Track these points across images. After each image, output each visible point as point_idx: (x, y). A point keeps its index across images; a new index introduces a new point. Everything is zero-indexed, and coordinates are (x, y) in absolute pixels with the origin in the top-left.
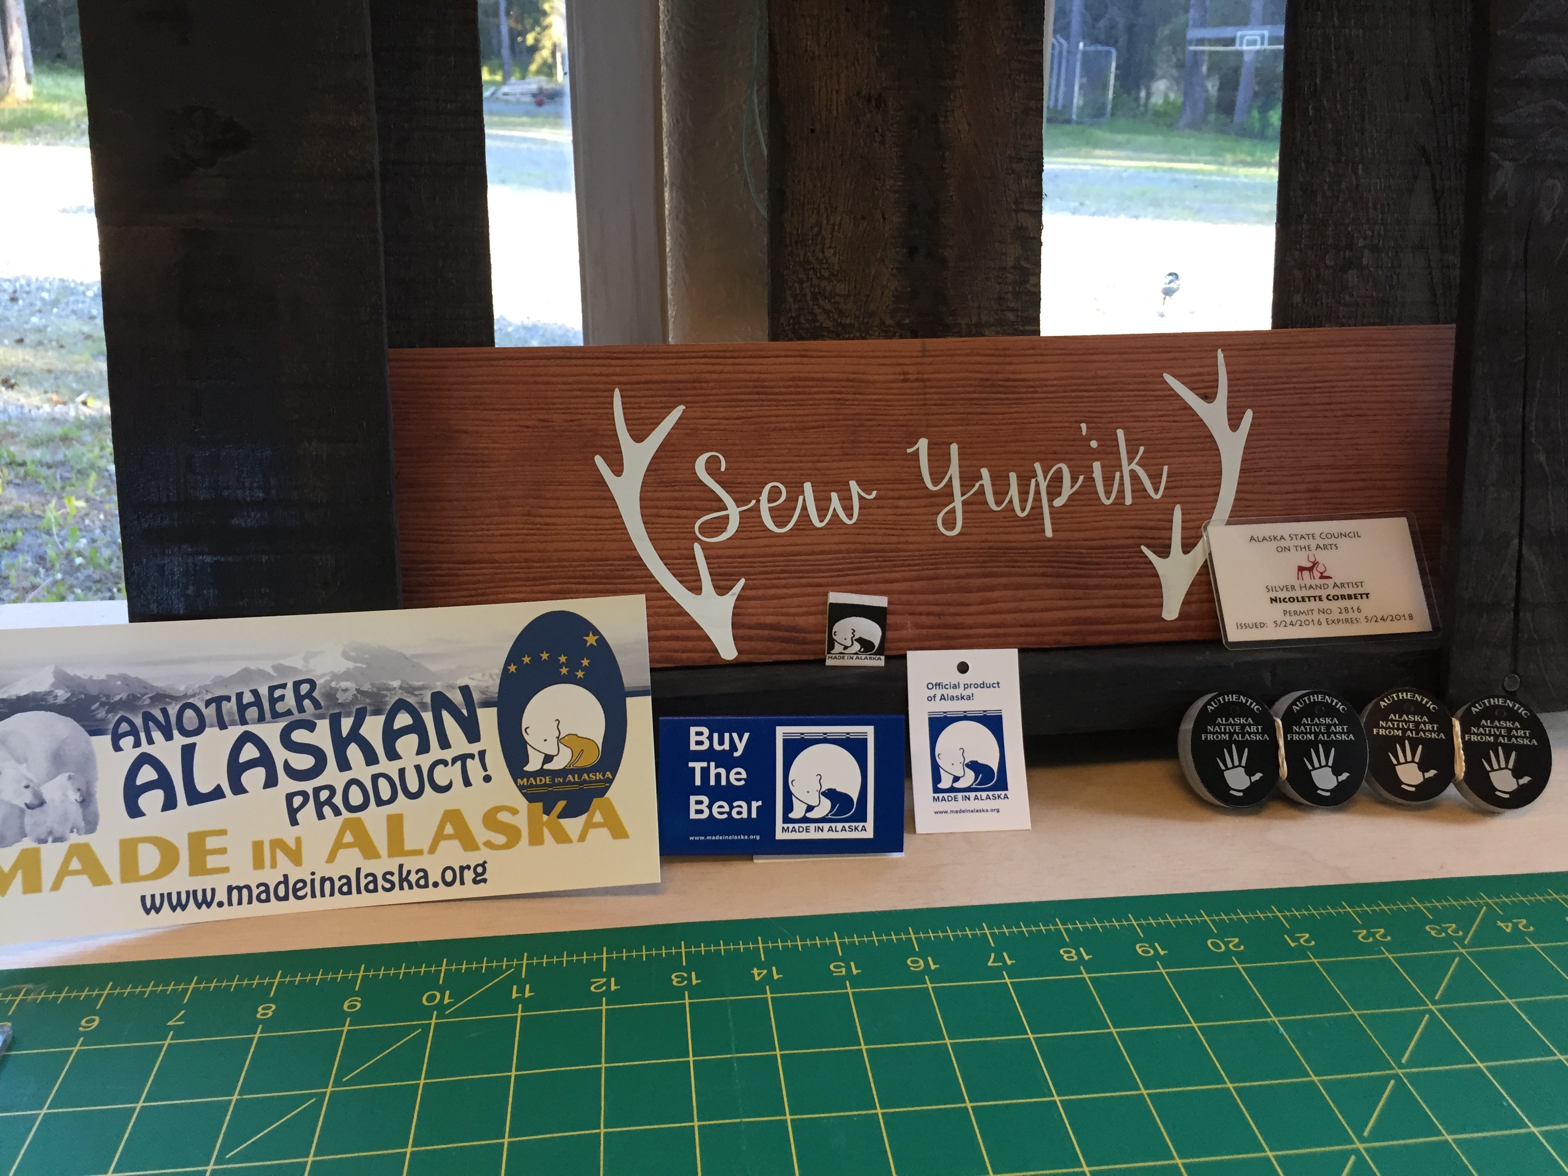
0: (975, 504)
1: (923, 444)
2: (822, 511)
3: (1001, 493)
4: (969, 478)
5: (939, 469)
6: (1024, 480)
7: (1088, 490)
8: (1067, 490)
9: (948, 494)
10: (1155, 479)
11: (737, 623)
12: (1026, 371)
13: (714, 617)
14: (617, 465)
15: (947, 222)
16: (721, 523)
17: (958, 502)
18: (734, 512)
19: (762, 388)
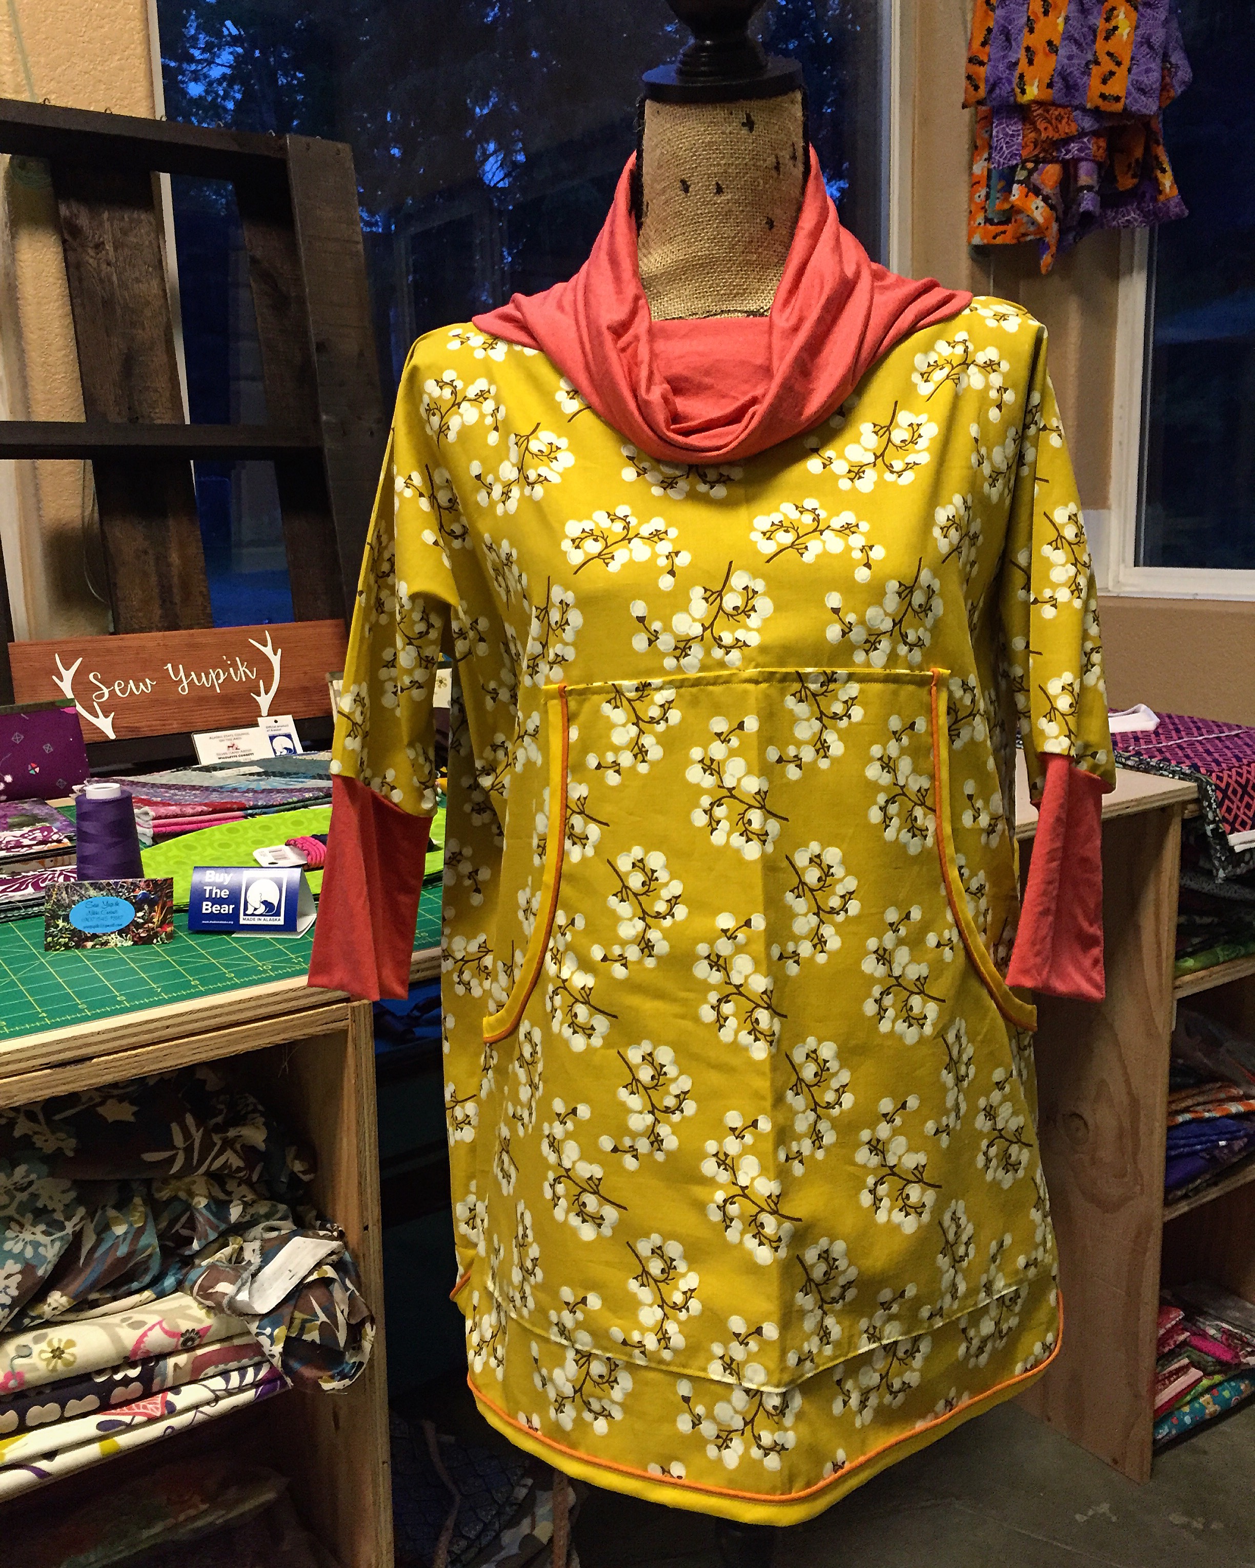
0: (191, 683)
1: (169, 666)
2: (138, 688)
3: (199, 680)
5: (176, 673)
8: (222, 678)
9: (181, 681)
10: (252, 672)
11: (114, 727)
12: (199, 640)
13: (105, 725)
14: (61, 678)
15: (175, 590)
16: (102, 695)
17: (185, 683)
18: (106, 691)
19: (109, 651)
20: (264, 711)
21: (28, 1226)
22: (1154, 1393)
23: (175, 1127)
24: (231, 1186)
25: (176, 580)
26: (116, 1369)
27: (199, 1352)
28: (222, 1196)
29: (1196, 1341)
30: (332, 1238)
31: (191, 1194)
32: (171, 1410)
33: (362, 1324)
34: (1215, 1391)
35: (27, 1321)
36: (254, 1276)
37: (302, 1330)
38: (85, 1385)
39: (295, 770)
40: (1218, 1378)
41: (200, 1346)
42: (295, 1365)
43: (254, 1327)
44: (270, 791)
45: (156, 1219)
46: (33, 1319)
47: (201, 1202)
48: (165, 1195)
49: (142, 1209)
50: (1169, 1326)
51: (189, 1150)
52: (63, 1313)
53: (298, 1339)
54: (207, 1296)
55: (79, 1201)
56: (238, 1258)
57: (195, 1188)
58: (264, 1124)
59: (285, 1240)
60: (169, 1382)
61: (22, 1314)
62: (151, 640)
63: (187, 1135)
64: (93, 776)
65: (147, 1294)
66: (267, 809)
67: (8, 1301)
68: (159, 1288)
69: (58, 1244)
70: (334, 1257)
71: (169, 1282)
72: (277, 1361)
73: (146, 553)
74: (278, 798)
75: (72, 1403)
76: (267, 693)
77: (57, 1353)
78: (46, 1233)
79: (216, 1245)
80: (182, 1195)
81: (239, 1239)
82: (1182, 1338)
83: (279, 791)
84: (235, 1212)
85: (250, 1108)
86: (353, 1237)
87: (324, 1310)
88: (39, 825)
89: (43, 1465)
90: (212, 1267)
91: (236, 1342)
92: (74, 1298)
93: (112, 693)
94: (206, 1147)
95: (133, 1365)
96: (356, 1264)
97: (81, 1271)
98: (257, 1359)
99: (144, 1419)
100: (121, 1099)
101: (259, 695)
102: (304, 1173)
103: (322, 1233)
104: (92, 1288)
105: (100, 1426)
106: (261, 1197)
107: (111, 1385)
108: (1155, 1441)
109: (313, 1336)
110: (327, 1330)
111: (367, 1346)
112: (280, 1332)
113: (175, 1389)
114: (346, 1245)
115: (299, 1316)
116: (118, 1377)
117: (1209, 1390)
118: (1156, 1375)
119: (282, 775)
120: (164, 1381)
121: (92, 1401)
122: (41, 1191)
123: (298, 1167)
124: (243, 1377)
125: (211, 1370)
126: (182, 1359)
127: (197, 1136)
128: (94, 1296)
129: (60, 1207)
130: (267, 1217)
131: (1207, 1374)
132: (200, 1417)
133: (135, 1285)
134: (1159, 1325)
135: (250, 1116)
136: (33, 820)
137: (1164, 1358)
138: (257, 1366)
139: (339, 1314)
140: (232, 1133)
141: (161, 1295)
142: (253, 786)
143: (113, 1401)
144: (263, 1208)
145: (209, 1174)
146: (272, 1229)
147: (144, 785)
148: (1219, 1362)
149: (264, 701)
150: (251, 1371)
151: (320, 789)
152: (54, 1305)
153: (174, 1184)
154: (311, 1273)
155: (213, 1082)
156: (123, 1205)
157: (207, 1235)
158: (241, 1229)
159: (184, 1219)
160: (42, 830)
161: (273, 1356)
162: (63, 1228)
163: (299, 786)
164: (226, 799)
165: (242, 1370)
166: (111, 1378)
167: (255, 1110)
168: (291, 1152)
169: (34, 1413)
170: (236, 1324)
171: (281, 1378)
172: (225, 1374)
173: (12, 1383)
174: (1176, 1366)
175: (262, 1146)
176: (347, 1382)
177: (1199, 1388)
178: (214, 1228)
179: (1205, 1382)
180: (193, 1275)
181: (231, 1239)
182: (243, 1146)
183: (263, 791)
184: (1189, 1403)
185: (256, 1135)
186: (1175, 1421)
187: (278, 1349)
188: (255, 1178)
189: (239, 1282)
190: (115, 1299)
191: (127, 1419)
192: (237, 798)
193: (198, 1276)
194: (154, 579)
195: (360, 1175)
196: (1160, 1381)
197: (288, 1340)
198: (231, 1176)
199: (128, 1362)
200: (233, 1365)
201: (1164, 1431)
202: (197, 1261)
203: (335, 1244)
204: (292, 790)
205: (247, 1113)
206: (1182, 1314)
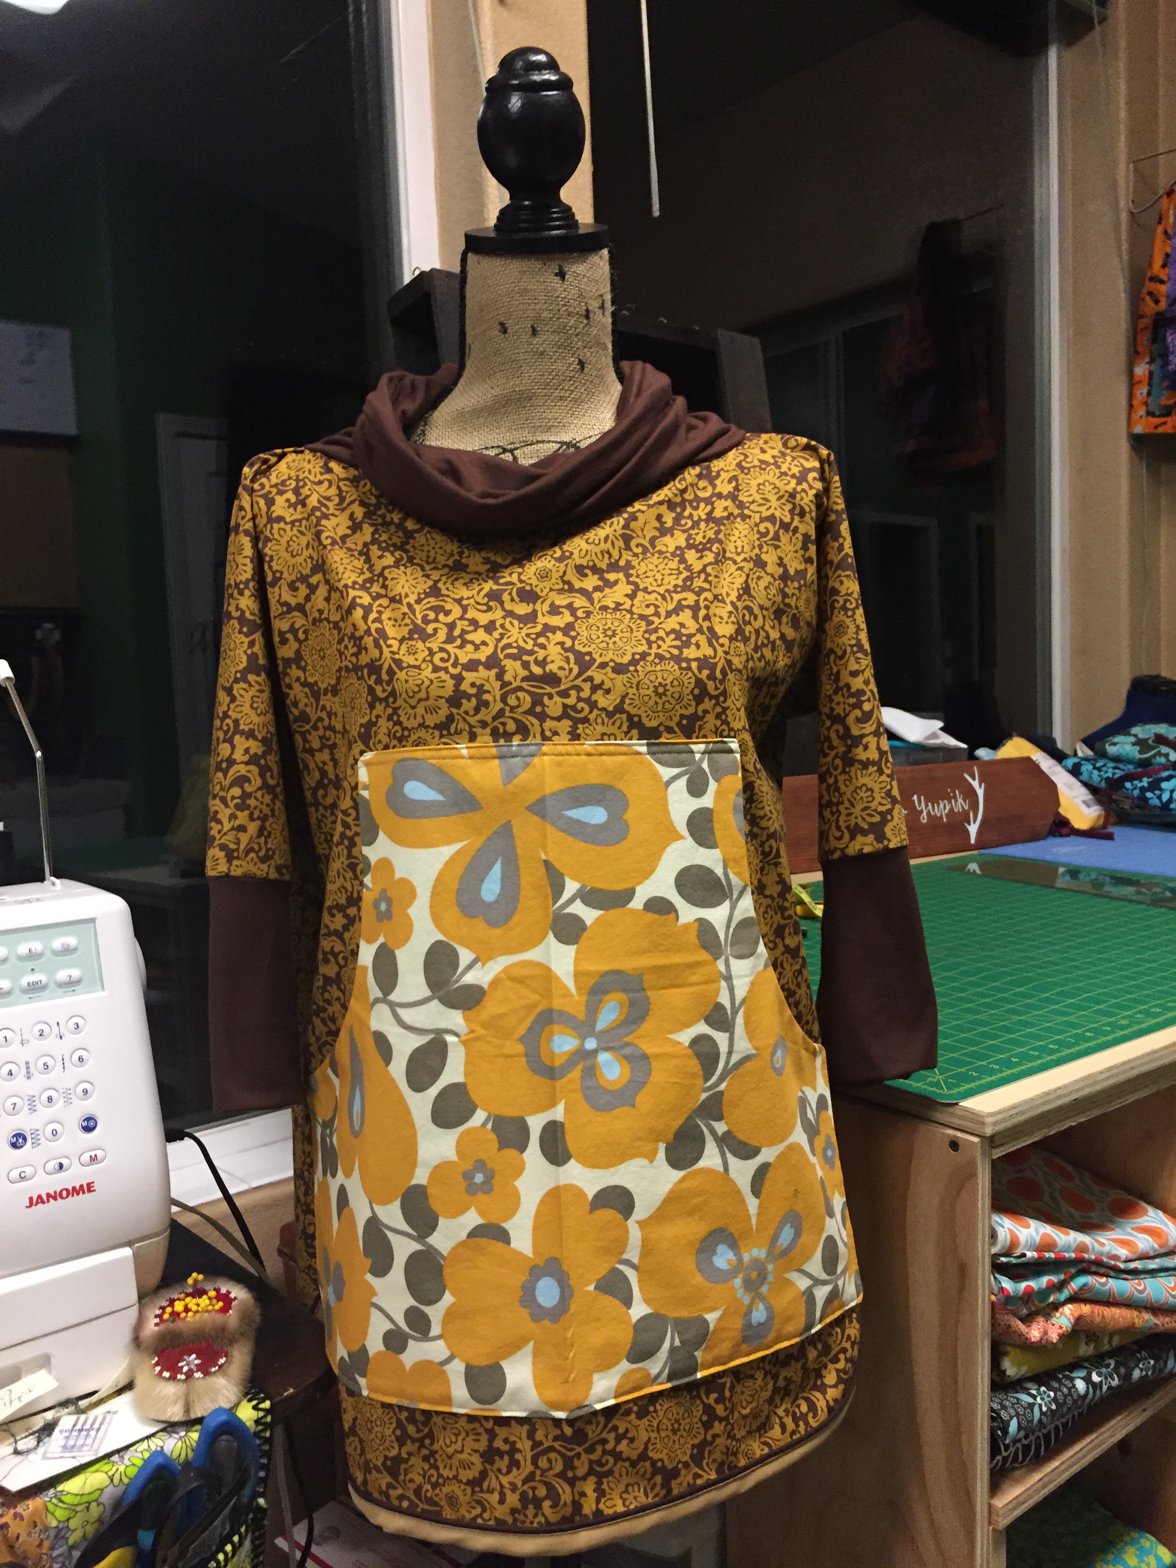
0: (929, 813)
1: (915, 797)
3: (934, 809)
4: (927, 806)
5: (920, 802)
6: (939, 804)
7: (951, 808)
8: (948, 808)
9: (922, 811)
10: (966, 804)
17: (925, 813)
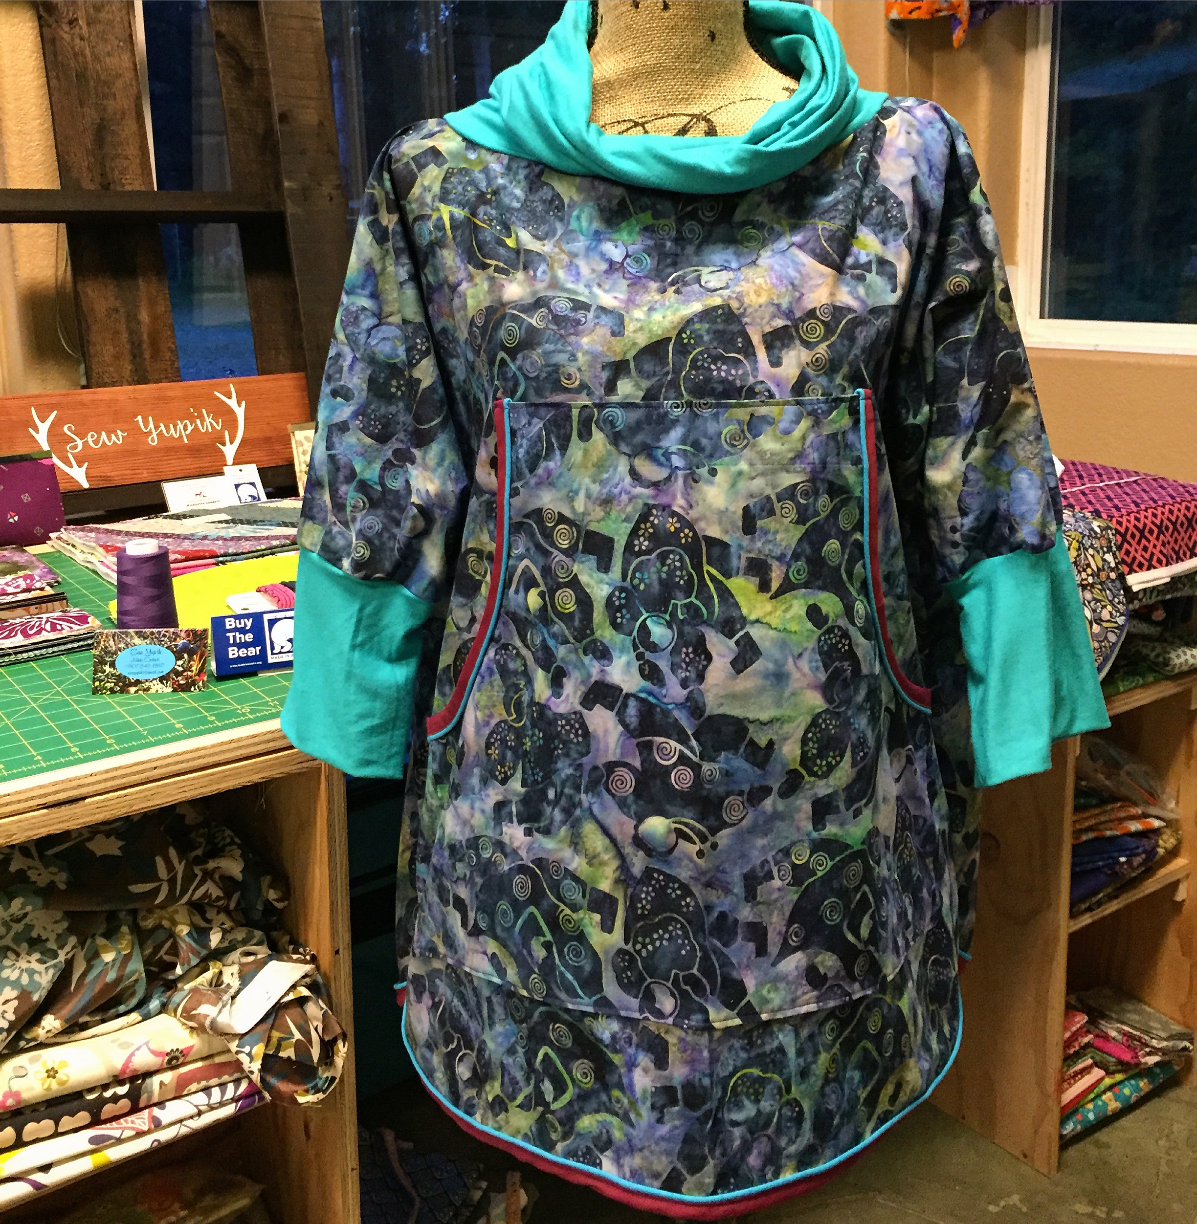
0: (160, 435)
1: (139, 418)
2: (110, 440)
3: (168, 431)
4: (157, 427)
5: (146, 424)
6: (175, 426)
7: (196, 429)
8: (190, 428)
9: (150, 433)
10: (217, 423)
11: (88, 477)
12: (169, 393)
13: (79, 476)
14: (37, 430)
15: (145, 346)
16: (75, 447)
17: (154, 434)
18: (80, 443)
19: (82, 404)
20: (230, 459)
21: (23, 955)
22: (1060, 1091)
23: (159, 860)
24: (211, 914)
25: (145, 337)
26: (105, 1087)
27: (183, 1070)
28: (203, 924)
29: (1100, 1043)
30: (305, 962)
31: (174, 923)
32: (157, 1125)
33: (334, 1041)
34: (1116, 1089)
35: (22, 1044)
36: (233, 998)
37: (279, 1048)
38: (76, 1103)
39: (260, 518)
40: (1119, 1077)
41: (184, 1064)
42: (273, 1081)
43: (234, 1046)
44: (239, 539)
45: (141, 946)
46: (28, 1041)
47: (183, 930)
48: (149, 923)
49: (129, 937)
50: (1074, 1029)
51: (172, 881)
52: (56, 1036)
53: (275, 1056)
54: (191, 1018)
55: (70, 930)
56: (217, 982)
57: (178, 917)
58: (242, 856)
59: (263, 963)
60: (156, 1099)
61: (18, 1037)
62: (123, 393)
63: (170, 867)
64: (69, 523)
65: (135, 1016)
66: (236, 556)
67: (5, 1025)
68: (144, 1010)
69: (51, 972)
70: (308, 980)
71: (154, 1004)
72: (256, 1077)
73: (117, 311)
74: (246, 546)
75: (66, 1119)
76: (231, 442)
77: (52, 1073)
78: (40, 961)
79: (197, 970)
80: (166, 923)
81: (219, 964)
82: (1086, 1040)
83: (247, 539)
84: (215, 939)
85: (228, 840)
86: (325, 960)
87: (299, 1028)
88: (21, 573)
89: (40, 1178)
90: (195, 990)
91: (218, 1060)
92: (66, 1021)
93: (86, 444)
94: (189, 877)
95: (121, 1082)
96: (327, 985)
97: (72, 995)
98: (236, 1075)
99: (132, 1133)
100: (108, 835)
101: (224, 444)
102: (277, 900)
103: (295, 957)
104: (82, 1012)
105: (92, 1141)
106: (239, 924)
107: (102, 1102)
108: (1061, 1137)
109: (288, 1053)
110: (302, 1048)
111: (339, 1061)
112: (259, 1050)
113: (160, 1104)
114: (318, 968)
115: (276, 1035)
116: (108, 1094)
117: (1111, 1088)
118: (1062, 1073)
119: (249, 522)
120: (150, 1097)
121: (84, 1117)
122: (35, 922)
123: (272, 895)
124: (223, 1093)
125: (194, 1087)
126: (168, 1077)
127: (180, 868)
128: (82, 1020)
129: (53, 937)
130: (245, 942)
131: (1109, 1073)
132: (184, 1130)
133: (122, 1008)
134: (1066, 1029)
135: (228, 848)
136: (15, 568)
137: (1069, 1059)
138: (237, 1082)
139: (313, 1032)
140: (211, 865)
141: (146, 1017)
142: (223, 533)
143: (103, 1116)
144: (240, 934)
145: (191, 904)
146: (249, 954)
147: (119, 533)
148: (1120, 1062)
149: (230, 451)
150: (231, 1087)
151: (286, 537)
152: (48, 1028)
153: (158, 913)
154: (286, 994)
155: (191, 817)
156: (111, 934)
157: (189, 962)
158: (219, 955)
159: (168, 945)
160: (25, 578)
161: (252, 1072)
162: (55, 956)
163: (266, 533)
164: (199, 546)
165: (222, 1086)
166: (101, 1095)
167: (233, 843)
168: (266, 880)
169: (31, 1129)
170: (218, 1043)
171: (259, 1093)
172: (206, 1090)
173: (10, 1102)
174: (1080, 1066)
175: (239, 877)
176: (321, 1096)
177: (1102, 1086)
178: (196, 953)
179: (1108, 1081)
180: (177, 997)
181: (211, 964)
182: (222, 877)
183: (232, 539)
184: (1092, 1100)
185: (234, 867)
186: (1079, 1117)
187: (256, 1066)
188: (232, 906)
189: (220, 1004)
190: (103, 1021)
191: (116, 1133)
192: (207, 546)
193: (181, 997)
194: (125, 336)
195: (332, 904)
196: (1065, 1081)
197: (266, 1057)
198: (210, 905)
199: (118, 1081)
200: (214, 1081)
201: (1070, 1127)
202: (179, 985)
203: (308, 968)
204: (259, 539)
205: (225, 846)
206: (1086, 1018)
